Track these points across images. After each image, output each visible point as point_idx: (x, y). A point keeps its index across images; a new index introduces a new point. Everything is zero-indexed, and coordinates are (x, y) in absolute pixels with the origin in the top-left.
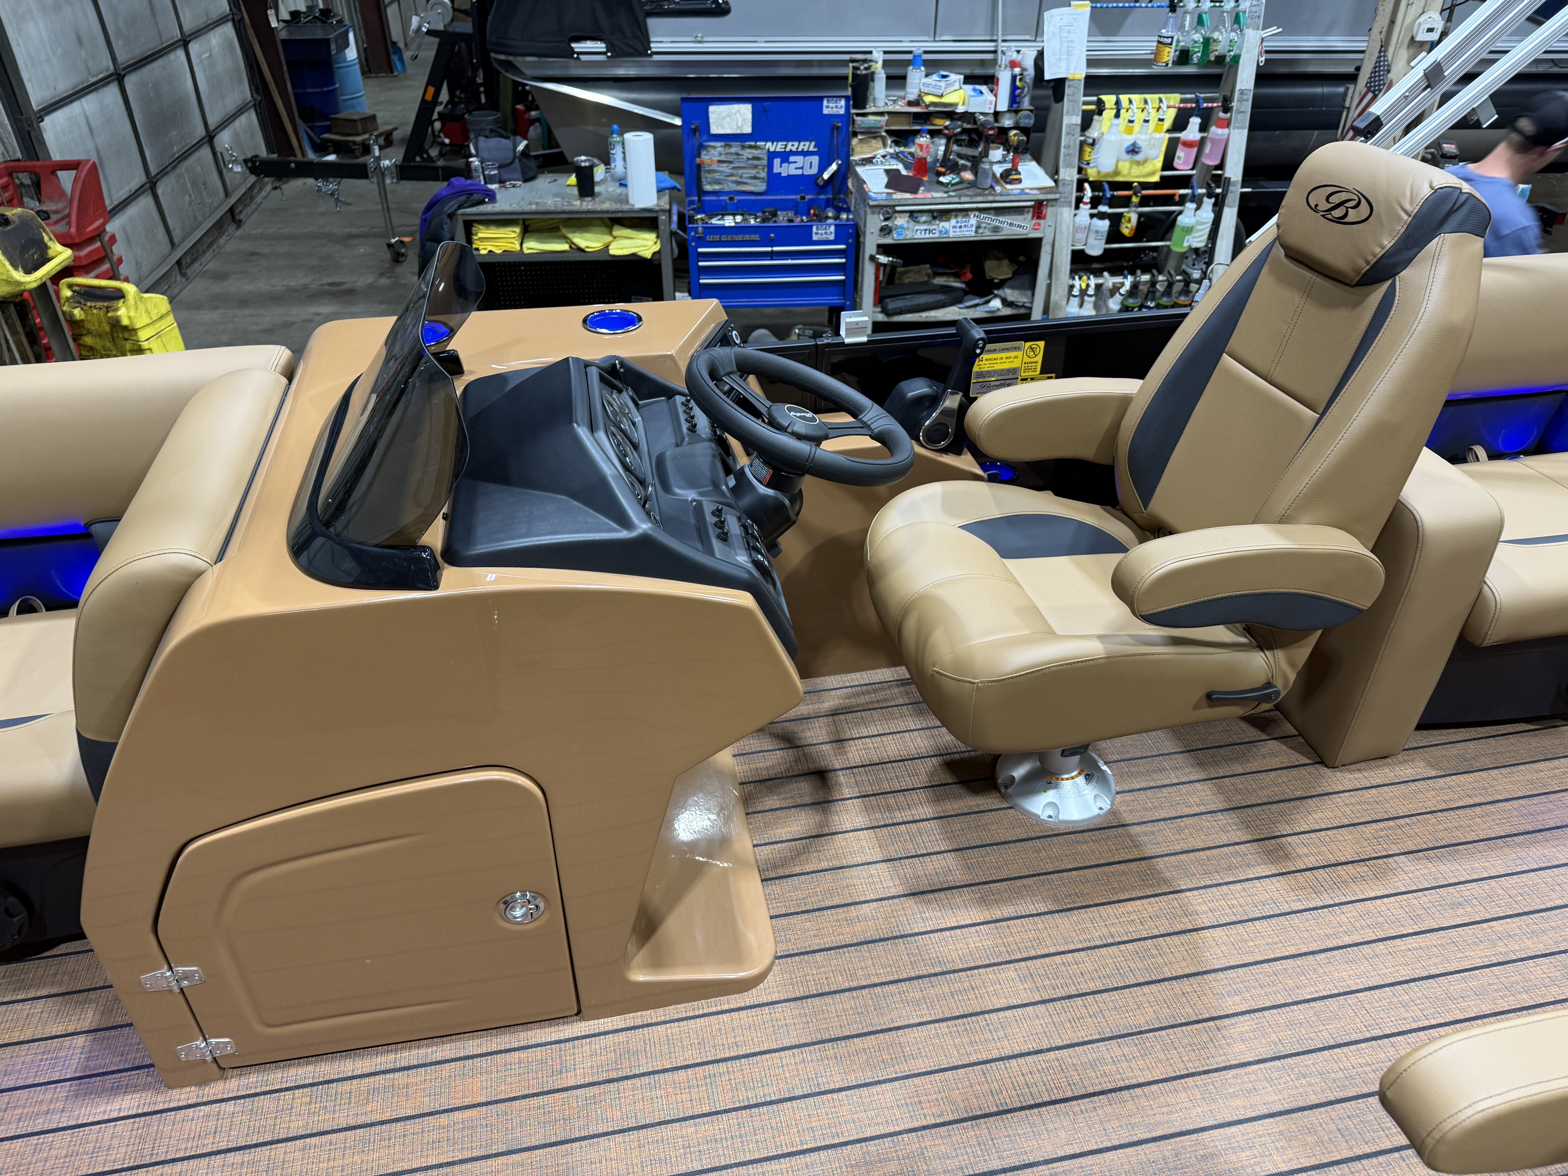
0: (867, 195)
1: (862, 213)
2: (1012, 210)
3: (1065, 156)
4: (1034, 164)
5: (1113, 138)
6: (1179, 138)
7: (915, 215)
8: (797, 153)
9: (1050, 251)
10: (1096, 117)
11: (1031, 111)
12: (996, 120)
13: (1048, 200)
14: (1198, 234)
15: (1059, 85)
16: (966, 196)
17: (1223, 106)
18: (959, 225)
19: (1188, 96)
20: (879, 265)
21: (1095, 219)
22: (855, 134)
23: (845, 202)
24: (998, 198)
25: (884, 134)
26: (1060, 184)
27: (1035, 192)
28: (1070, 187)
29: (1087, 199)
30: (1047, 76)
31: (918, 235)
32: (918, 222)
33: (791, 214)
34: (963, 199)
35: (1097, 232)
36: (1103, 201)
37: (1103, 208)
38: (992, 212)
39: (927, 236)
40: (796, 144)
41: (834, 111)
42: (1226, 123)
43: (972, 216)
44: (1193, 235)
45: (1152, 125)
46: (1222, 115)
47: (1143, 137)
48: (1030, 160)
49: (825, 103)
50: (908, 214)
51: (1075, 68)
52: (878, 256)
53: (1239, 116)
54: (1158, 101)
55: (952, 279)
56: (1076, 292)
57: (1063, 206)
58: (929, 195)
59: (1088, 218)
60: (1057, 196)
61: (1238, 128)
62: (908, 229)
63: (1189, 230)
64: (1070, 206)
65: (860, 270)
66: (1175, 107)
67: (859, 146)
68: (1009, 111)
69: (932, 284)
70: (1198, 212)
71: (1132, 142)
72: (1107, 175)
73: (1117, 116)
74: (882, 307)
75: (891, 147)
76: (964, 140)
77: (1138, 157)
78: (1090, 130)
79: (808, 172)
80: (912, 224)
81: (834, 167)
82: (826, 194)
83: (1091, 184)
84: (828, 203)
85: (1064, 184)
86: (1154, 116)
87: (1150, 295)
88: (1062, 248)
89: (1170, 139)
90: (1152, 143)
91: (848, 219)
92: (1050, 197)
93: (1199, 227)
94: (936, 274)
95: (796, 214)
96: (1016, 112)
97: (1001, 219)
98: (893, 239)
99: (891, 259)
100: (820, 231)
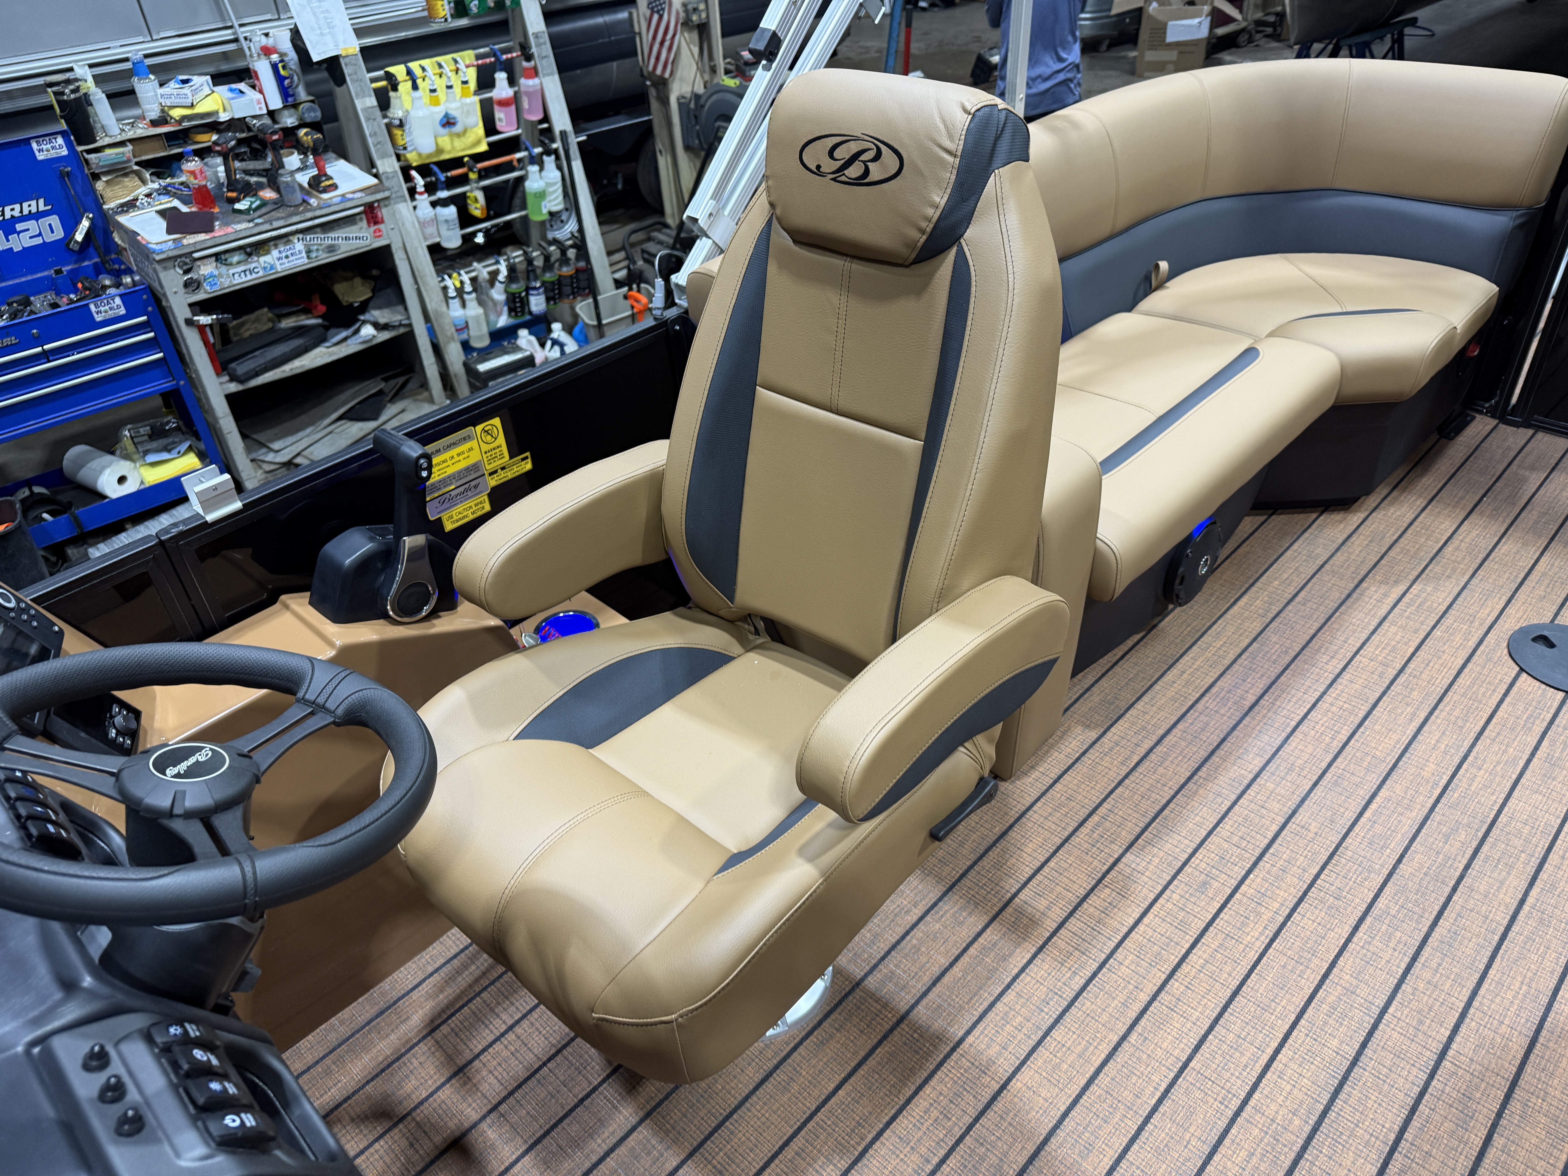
0: (148, 249)
1: (151, 271)
2: (341, 222)
3: (375, 146)
4: (342, 162)
5: (420, 113)
6: (491, 99)
7: (223, 257)
8: (23, 218)
9: (405, 257)
10: (392, 94)
11: (312, 101)
12: (275, 121)
13: (378, 201)
14: (552, 197)
15: (333, 65)
16: (278, 219)
17: (523, 54)
18: (284, 254)
19: (482, 50)
20: (201, 329)
21: (438, 209)
22: (96, 177)
23: (121, 263)
24: (318, 213)
25: (136, 168)
26: (383, 178)
27: (359, 195)
28: (396, 179)
29: (420, 189)
30: (316, 58)
31: (237, 280)
32: (231, 264)
33: (51, 296)
34: (276, 224)
35: (446, 221)
36: (440, 186)
37: (443, 194)
38: (318, 230)
39: (249, 277)
40: (17, 207)
41: (53, 154)
42: (533, 72)
43: (296, 241)
44: (548, 199)
45: (458, 88)
46: (525, 64)
47: (453, 105)
48: (336, 160)
49: (34, 146)
50: (213, 259)
51: (345, 42)
52: (196, 318)
53: (544, 62)
54: (453, 63)
55: (303, 317)
56: (452, 293)
57: (397, 203)
58: (230, 230)
59: (431, 209)
60: (387, 194)
61: (549, 75)
62: (220, 275)
63: (541, 195)
64: (405, 201)
65: (180, 340)
66: (473, 66)
67: (108, 190)
68: (285, 107)
69: (281, 329)
70: (543, 173)
71: (443, 114)
72: (430, 156)
73: (415, 87)
74: (230, 375)
75: (152, 181)
76: (245, 153)
77: (458, 128)
78: (391, 110)
79: (50, 238)
80: (223, 269)
81: (85, 224)
82: (90, 259)
83: (419, 169)
84: (98, 270)
85: (387, 178)
86: (455, 81)
87: (531, 276)
88: (416, 249)
89: (481, 101)
90: (465, 109)
91: (134, 284)
92: (379, 196)
93: (551, 189)
94: (280, 317)
95: (57, 294)
96: (295, 106)
97: (332, 235)
98: (206, 292)
99: (214, 317)
100: (102, 309)
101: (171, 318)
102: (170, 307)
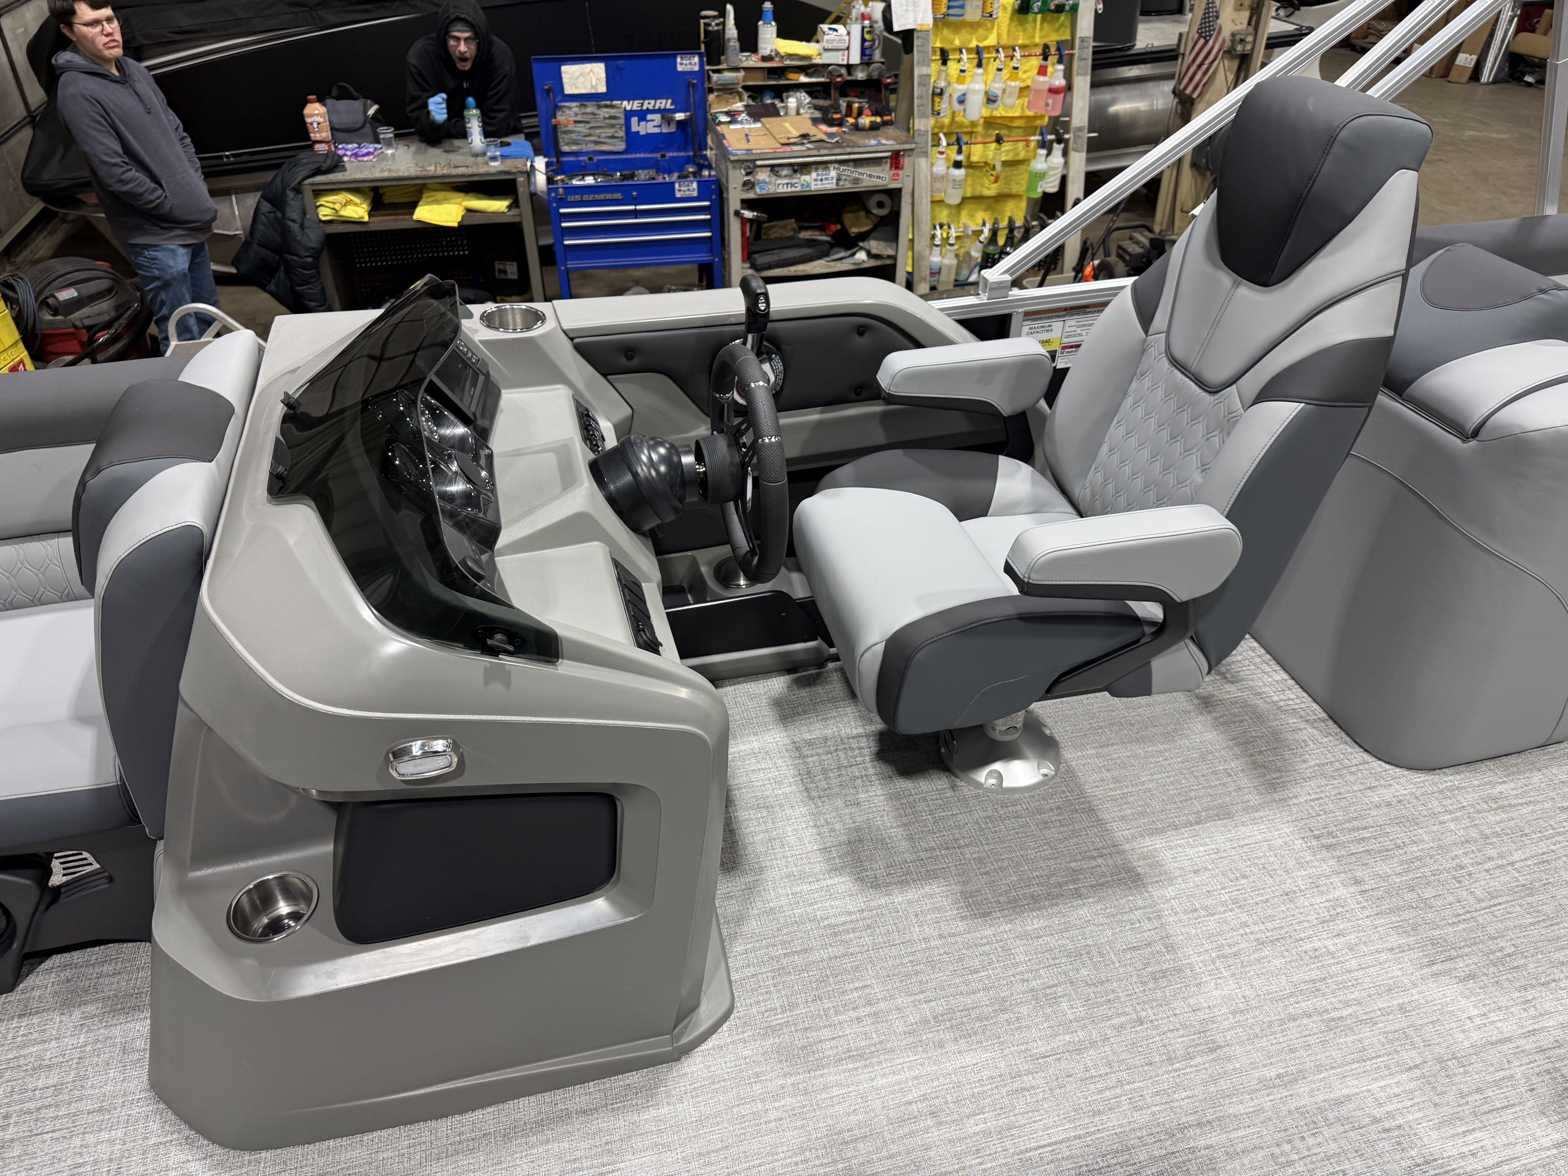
0: (728, 151)
1: (724, 168)
2: (870, 161)
7: (776, 169)
8: (654, 111)
9: (910, 201)
11: (883, 63)
12: (849, 74)
13: (904, 150)
15: (908, 36)
16: (825, 148)
18: (820, 177)
20: (744, 221)
22: (711, 90)
23: (705, 158)
24: (856, 150)
25: (740, 90)
26: (916, 134)
28: (925, 137)
30: (896, 28)
31: (781, 189)
32: (779, 176)
33: (652, 172)
34: (822, 152)
38: (851, 164)
39: (789, 190)
40: (653, 102)
43: (832, 168)
50: (769, 169)
51: (922, 19)
52: (742, 211)
53: (1082, 63)
55: (818, 233)
56: (938, 242)
57: (920, 157)
58: (788, 149)
61: (1082, 75)
62: (770, 183)
63: (1042, 176)
65: (726, 226)
67: (716, 100)
68: (861, 64)
69: (799, 239)
70: (1049, 158)
74: (751, 263)
80: (774, 178)
88: (922, 198)
91: (710, 176)
92: (906, 147)
93: (1051, 173)
94: (802, 228)
95: (657, 172)
96: (868, 64)
97: (860, 170)
98: (755, 193)
99: (755, 214)
100: (682, 188)
101: (726, 208)
102: (728, 199)
